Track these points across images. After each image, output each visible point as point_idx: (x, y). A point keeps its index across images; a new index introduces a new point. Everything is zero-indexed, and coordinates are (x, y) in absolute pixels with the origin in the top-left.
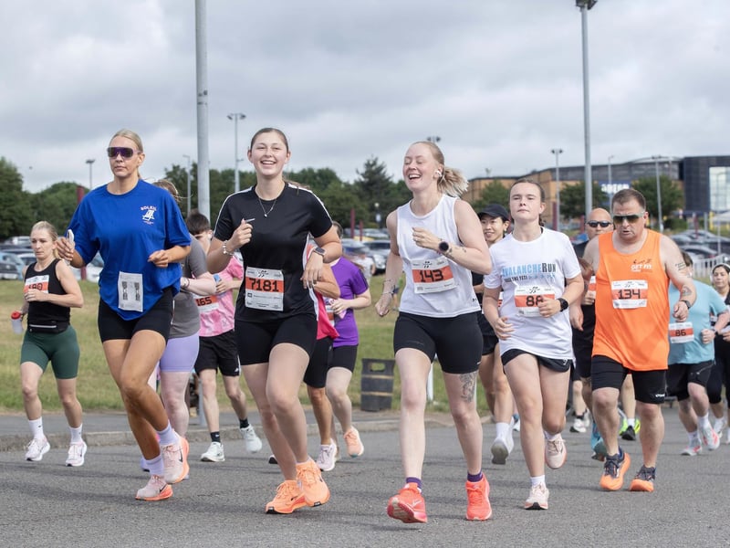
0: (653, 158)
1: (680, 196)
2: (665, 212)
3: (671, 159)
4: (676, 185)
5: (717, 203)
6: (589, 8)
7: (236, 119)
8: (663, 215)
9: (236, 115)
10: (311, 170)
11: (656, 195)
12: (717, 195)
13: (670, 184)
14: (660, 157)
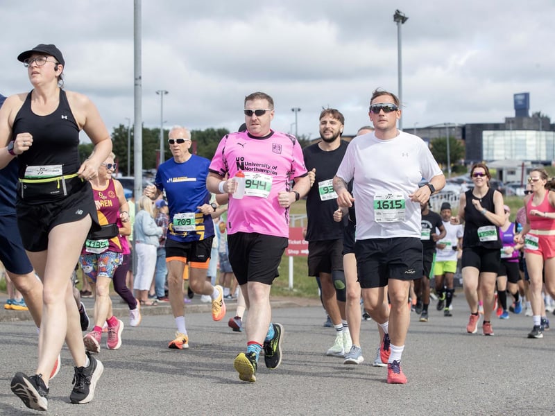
0: (445, 124)
1: (463, 150)
2: (452, 161)
3: (457, 125)
4: (460, 143)
5: (488, 155)
6: (403, 22)
7: (162, 94)
8: (451, 163)
9: (162, 92)
10: (212, 130)
11: (446, 149)
12: (488, 149)
13: (456, 142)
14: (449, 124)
